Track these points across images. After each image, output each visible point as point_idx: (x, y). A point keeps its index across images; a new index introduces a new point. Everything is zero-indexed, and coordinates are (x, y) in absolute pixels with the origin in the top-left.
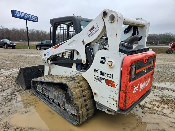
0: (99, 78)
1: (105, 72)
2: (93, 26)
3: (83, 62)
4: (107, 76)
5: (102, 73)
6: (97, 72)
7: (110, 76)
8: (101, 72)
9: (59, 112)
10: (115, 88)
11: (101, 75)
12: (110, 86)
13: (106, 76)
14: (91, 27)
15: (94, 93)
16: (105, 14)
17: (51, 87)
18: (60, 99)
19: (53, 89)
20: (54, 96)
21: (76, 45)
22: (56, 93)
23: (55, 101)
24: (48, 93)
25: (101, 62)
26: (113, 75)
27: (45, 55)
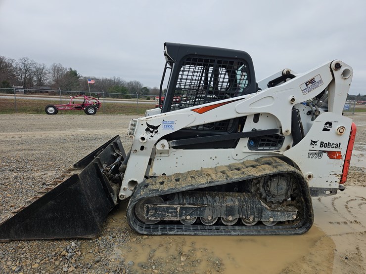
0: (317, 152)
1: (329, 142)
2: (314, 79)
3: (286, 133)
4: (332, 147)
5: (324, 144)
6: (316, 145)
7: (336, 146)
9: (254, 233)
10: (341, 160)
11: (322, 147)
12: (334, 158)
13: (330, 147)
14: (309, 79)
15: (307, 176)
16: (338, 66)
17: (208, 197)
18: (249, 208)
19: (213, 197)
20: (226, 210)
21: (271, 105)
22: (233, 201)
23: (230, 218)
24: (201, 211)
25: (325, 130)
26: (340, 144)
27: (151, 129)
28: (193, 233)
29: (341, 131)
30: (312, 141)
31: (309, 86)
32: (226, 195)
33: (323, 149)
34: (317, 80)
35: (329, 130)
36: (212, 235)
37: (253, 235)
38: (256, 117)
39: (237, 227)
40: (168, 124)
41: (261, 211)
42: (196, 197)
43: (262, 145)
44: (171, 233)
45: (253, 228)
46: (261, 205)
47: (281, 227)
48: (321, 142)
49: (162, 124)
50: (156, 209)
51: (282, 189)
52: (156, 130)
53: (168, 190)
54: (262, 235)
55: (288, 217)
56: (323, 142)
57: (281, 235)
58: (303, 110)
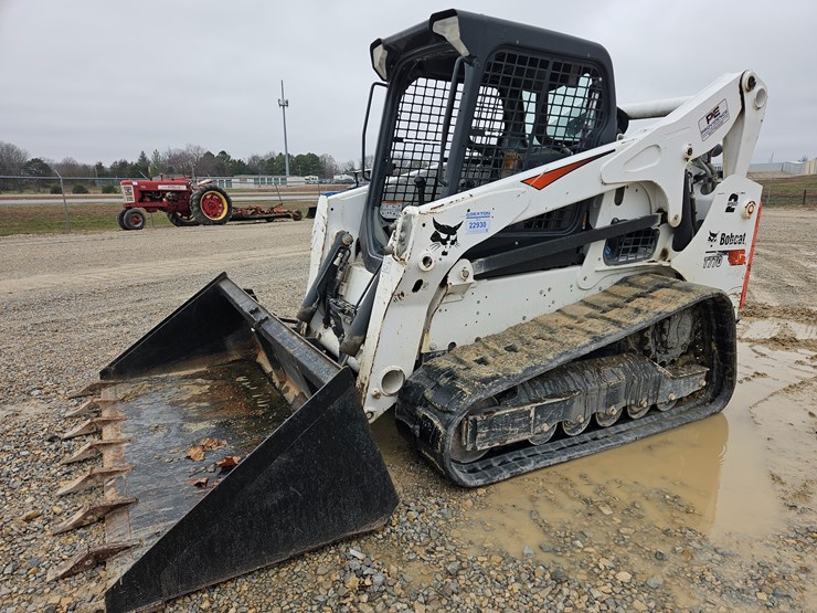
0: (716, 254)
2: (718, 107)
3: (674, 221)
4: (735, 243)
5: (725, 239)
6: (714, 241)
7: (739, 240)
10: (744, 265)
11: (724, 244)
12: (735, 264)
13: (732, 243)
14: (710, 109)
16: (752, 83)
17: (572, 375)
18: (642, 383)
20: (607, 396)
21: (655, 164)
22: (615, 374)
24: (565, 408)
25: (728, 210)
26: (745, 235)
27: (443, 234)
28: (564, 458)
29: (751, 210)
30: (710, 234)
31: (710, 122)
33: (724, 247)
34: (721, 111)
35: (733, 210)
36: (596, 453)
37: (656, 433)
38: (620, 195)
39: (621, 426)
40: (478, 220)
41: (658, 384)
42: (553, 381)
43: (625, 253)
44: (527, 468)
45: (646, 421)
46: (658, 372)
47: (682, 408)
48: (722, 235)
49: (464, 219)
50: (489, 424)
52: (452, 238)
53: (525, 371)
54: (669, 429)
55: (693, 386)
56: (724, 235)
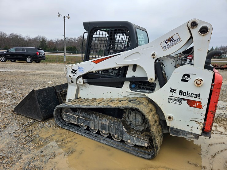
0: (177, 99)
1: (188, 92)
2: (173, 37)
3: (151, 80)
4: (191, 96)
5: (183, 93)
6: (175, 92)
7: (195, 96)
8: (181, 92)
9: (114, 146)
10: (201, 109)
11: (181, 95)
12: (194, 107)
13: (189, 96)
14: (168, 37)
15: (167, 117)
16: (194, 24)
17: (94, 115)
18: (115, 129)
19: (96, 116)
20: (102, 126)
21: (138, 59)
22: (105, 121)
23: (104, 132)
24: (88, 122)
25: (183, 80)
26: (199, 94)
27: (74, 71)
28: (80, 134)
29: (199, 82)
30: (171, 89)
31: (168, 43)
32: (104, 117)
33: (182, 97)
34: (175, 38)
35: (187, 81)
36: (89, 138)
38: (135, 67)
39: (108, 139)
40: (81, 69)
41: (122, 133)
42: (87, 114)
43: (139, 88)
44: (71, 130)
45: (118, 143)
46: (122, 128)
47: (137, 149)
48: (180, 91)
49: (78, 69)
51: (138, 121)
52: (75, 72)
54: (118, 149)
55: (142, 143)
56: (182, 91)
57: (131, 154)
58: (172, 63)
